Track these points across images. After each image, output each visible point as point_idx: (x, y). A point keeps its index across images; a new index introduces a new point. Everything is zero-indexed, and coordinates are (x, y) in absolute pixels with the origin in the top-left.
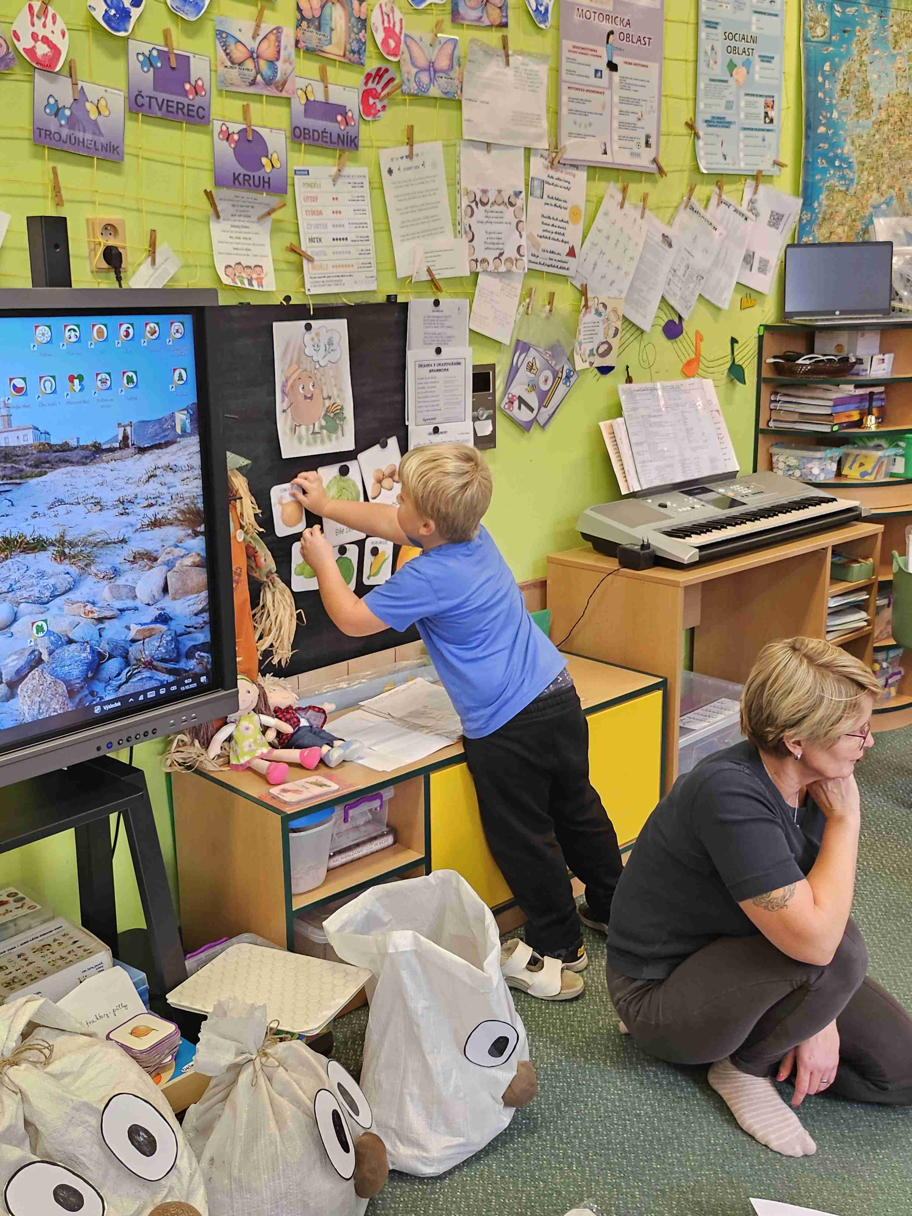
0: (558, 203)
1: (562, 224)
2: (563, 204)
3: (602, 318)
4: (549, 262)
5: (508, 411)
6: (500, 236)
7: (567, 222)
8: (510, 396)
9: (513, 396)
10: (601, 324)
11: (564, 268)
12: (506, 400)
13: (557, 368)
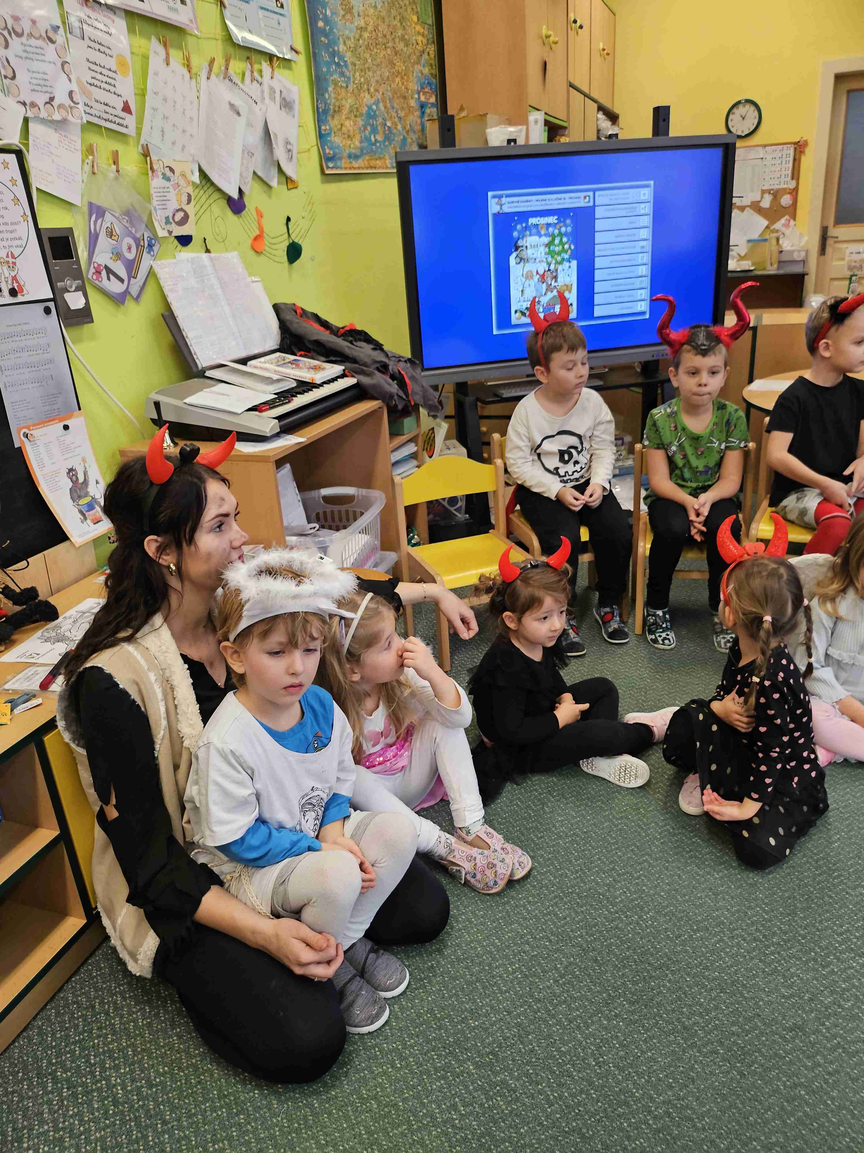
0: (102, 49)
1: (111, 74)
2: (107, 51)
3: (172, 183)
4: (106, 116)
5: (97, 282)
6: (45, 77)
7: (115, 72)
8: (96, 265)
9: (99, 265)
10: (171, 189)
11: (122, 125)
12: (92, 270)
13: (138, 235)
